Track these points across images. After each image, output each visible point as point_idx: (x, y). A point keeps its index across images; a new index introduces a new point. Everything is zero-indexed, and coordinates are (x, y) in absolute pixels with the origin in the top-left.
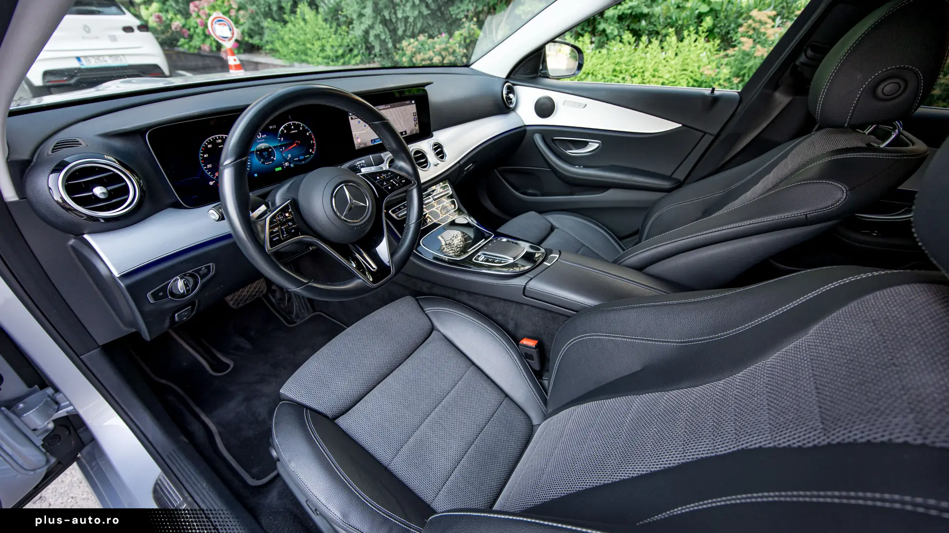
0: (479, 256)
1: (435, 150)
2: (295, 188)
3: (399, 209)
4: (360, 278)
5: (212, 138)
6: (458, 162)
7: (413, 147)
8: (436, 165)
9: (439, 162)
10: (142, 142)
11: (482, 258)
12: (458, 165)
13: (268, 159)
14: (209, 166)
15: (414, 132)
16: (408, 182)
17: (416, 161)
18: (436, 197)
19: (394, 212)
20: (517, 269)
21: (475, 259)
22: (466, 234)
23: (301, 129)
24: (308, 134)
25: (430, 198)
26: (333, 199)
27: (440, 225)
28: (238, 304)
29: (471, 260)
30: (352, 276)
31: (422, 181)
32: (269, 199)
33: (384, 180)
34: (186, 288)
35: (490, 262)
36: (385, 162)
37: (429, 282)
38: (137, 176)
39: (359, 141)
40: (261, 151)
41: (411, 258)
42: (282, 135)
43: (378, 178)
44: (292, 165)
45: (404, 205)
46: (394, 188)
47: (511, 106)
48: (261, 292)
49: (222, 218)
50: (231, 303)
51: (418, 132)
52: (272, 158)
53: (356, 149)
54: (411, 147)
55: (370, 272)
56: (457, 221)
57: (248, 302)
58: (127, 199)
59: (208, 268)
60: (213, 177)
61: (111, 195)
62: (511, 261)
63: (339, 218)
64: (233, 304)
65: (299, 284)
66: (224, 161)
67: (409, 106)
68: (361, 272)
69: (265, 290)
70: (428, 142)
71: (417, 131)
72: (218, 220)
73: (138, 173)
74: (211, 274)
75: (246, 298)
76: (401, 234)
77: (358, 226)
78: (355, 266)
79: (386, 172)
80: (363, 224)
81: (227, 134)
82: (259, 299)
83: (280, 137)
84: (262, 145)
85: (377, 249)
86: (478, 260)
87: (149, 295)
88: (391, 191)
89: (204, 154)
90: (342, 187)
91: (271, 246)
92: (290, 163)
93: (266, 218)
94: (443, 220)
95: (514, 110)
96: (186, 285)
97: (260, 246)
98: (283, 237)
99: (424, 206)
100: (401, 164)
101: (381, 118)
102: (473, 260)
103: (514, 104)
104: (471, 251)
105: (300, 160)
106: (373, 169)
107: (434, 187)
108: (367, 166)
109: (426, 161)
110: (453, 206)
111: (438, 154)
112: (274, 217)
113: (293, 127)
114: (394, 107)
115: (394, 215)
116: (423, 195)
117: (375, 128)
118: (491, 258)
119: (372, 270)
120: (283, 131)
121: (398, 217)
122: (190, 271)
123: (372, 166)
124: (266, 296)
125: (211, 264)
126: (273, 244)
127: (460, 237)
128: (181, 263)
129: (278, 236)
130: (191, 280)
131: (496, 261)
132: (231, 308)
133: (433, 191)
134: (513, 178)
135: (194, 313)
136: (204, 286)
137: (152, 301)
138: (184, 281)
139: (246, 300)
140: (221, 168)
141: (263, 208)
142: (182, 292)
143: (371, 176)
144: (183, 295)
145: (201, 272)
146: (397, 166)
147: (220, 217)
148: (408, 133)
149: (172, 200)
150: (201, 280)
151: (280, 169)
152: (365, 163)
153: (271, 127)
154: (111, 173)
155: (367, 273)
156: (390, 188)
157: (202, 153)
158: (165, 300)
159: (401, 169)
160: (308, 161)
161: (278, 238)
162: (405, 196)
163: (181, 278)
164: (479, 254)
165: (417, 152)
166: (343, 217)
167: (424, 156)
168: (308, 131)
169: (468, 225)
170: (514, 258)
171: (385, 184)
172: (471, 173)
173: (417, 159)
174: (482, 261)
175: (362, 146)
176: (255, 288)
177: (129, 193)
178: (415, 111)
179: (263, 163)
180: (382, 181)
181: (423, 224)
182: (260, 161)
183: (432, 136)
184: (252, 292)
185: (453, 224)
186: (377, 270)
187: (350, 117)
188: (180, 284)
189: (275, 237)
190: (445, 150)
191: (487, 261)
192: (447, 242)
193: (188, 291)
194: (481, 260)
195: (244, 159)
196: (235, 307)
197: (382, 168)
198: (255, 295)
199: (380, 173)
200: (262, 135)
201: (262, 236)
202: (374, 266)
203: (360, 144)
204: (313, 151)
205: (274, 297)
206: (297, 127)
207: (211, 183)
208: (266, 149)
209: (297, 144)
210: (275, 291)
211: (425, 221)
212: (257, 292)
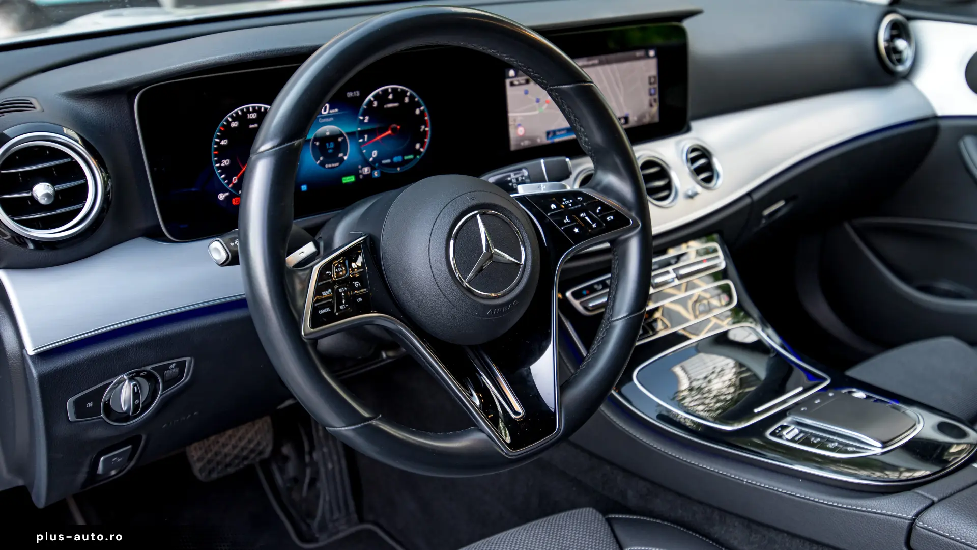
0: (783, 427)
1: (693, 161)
2: (377, 217)
3: (591, 290)
4: (482, 431)
5: (242, 110)
6: (749, 194)
7: (642, 152)
8: (691, 197)
9: (699, 189)
10: (126, 110)
11: (791, 432)
12: (748, 201)
13: (332, 157)
14: (226, 162)
15: (647, 120)
16: (621, 221)
17: (646, 181)
18: (683, 272)
19: (577, 295)
20: (894, 475)
21: (773, 434)
22: (748, 370)
23: (407, 100)
24: (418, 112)
25: (667, 272)
26: (452, 242)
27: (687, 338)
28: (210, 472)
29: (762, 436)
30: (465, 423)
31: (656, 230)
32: (322, 234)
33: (567, 211)
34: (134, 401)
35: (813, 445)
36: (572, 177)
37: (644, 479)
38: (107, 172)
39: (521, 131)
40: (324, 140)
41: (603, 408)
42: (369, 111)
43: (553, 206)
44: (376, 174)
45: (603, 283)
46: (586, 234)
47: (900, 68)
48: (261, 453)
49: (233, 260)
50: (197, 467)
51: (657, 119)
52: (341, 155)
53: (513, 147)
54: (638, 151)
55: (509, 421)
56: (732, 336)
57: (231, 470)
58: (80, 210)
59: (181, 366)
60: (228, 184)
61: (59, 199)
62: (875, 449)
63: (459, 283)
64: (201, 470)
65: (352, 417)
66: (262, 144)
67: (641, 64)
68: (490, 419)
69: (269, 449)
70: (678, 143)
71: (653, 117)
72: (223, 265)
73: (108, 165)
74: (185, 379)
75: (228, 460)
76: (588, 347)
77: (496, 306)
78: (478, 403)
79: (573, 195)
80: (507, 304)
81: (270, 104)
82: (251, 468)
83: (364, 115)
84: (327, 129)
85: (532, 367)
86: (780, 437)
87: (70, 402)
88: (578, 238)
89: (221, 138)
90: (475, 216)
91: (313, 326)
92: (373, 169)
93: (312, 267)
94: (696, 329)
95: (906, 77)
96: (136, 395)
97: (291, 322)
98: (338, 309)
99: (652, 291)
100: (611, 179)
101: (576, 77)
102: (768, 433)
103: (908, 64)
104: (762, 412)
105: (393, 165)
106: (544, 188)
107: (683, 248)
108: (531, 182)
109: (668, 187)
110: (724, 299)
111: (698, 171)
112: (328, 266)
113: (391, 97)
114: (608, 62)
115: (576, 303)
116: (651, 263)
117: (560, 100)
118: (816, 436)
119: (513, 416)
120: (371, 102)
121: (586, 308)
122: (149, 368)
123: (543, 181)
124: (265, 464)
125: (188, 359)
126: (316, 321)
127: (730, 374)
128: (139, 346)
129: (330, 305)
130: (146, 386)
131: (831, 445)
132: (195, 477)
133: (678, 258)
134: (895, 248)
135: (132, 464)
136: (166, 404)
137: (71, 416)
138: (134, 385)
139: (227, 466)
140: (253, 157)
141: (309, 249)
142: (125, 409)
143: (536, 203)
144: (125, 417)
145: (167, 373)
146: (598, 184)
147: (228, 257)
148: (633, 120)
149: (149, 223)
150: (164, 389)
151: (351, 179)
152: (529, 177)
153: (350, 94)
154: (68, 160)
155: (501, 425)
156: (576, 230)
157: (218, 137)
158: (94, 419)
159: (608, 190)
160: (407, 167)
161: (328, 310)
162: (610, 261)
163: (131, 379)
164: (784, 422)
165: (649, 164)
166: (465, 283)
167: (663, 173)
168: (420, 106)
169: (758, 347)
170: (885, 444)
171: (567, 220)
172: (777, 224)
173: (649, 178)
174: (793, 440)
175: (526, 143)
176: (250, 441)
177: (86, 199)
178: (654, 72)
179: (322, 164)
180: (560, 215)
181: (646, 332)
182: (317, 159)
183: (688, 130)
184: (243, 449)
185: (722, 341)
186: (525, 419)
187: (508, 82)
188: (126, 391)
189: (323, 307)
190: (717, 164)
191: (806, 441)
192: (696, 384)
193: (136, 407)
194: (789, 437)
195: (296, 142)
196: (201, 476)
197: (564, 187)
198: (246, 458)
199: (558, 197)
200: (331, 108)
201: (300, 302)
202: (518, 408)
203: (523, 138)
204: (422, 146)
205: (282, 471)
206: (399, 96)
207: (221, 196)
208: (333, 138)
209: (394, 130)
210: (286, 459)
211: (651, 327)
212: (252, 451)
